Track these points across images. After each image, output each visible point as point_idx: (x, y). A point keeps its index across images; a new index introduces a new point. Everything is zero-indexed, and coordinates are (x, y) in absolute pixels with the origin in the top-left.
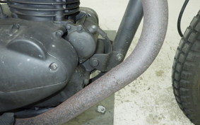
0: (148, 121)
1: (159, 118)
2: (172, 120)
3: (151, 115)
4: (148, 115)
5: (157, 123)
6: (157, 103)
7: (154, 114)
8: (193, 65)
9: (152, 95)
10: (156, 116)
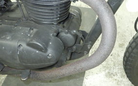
0: (106, 76)
1: (114, 75)
2: (121, 77)
3: (109, 72)
4: (107, 72)
5: (112, 77)
6: (114, 65)
7: (111, 72)
8: (136, 56)
9: (113, 59)
10: (112, 74)
